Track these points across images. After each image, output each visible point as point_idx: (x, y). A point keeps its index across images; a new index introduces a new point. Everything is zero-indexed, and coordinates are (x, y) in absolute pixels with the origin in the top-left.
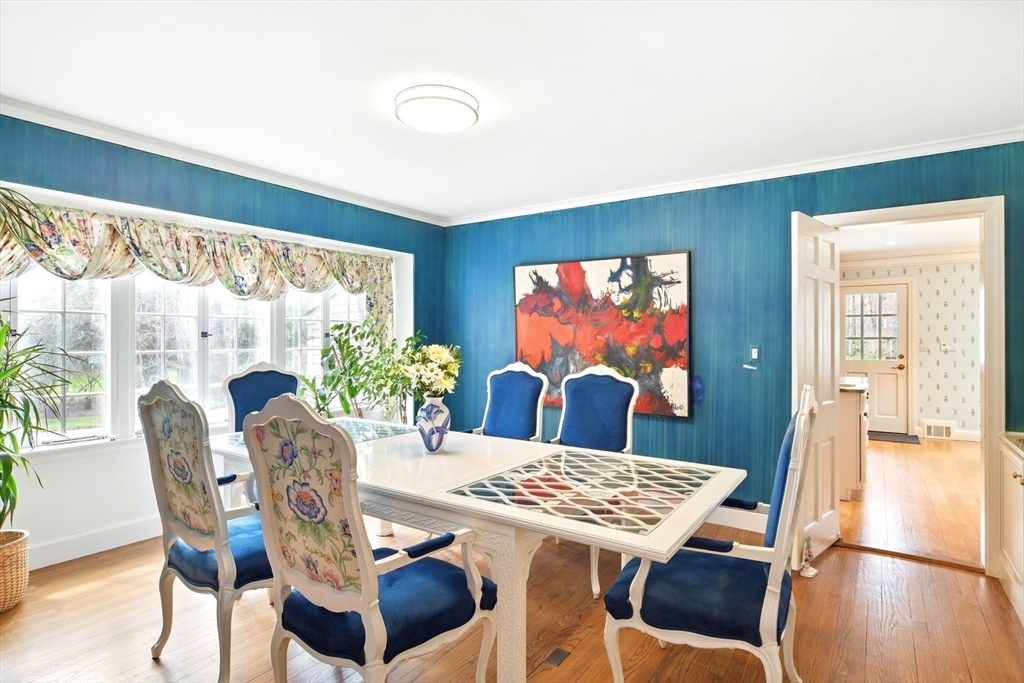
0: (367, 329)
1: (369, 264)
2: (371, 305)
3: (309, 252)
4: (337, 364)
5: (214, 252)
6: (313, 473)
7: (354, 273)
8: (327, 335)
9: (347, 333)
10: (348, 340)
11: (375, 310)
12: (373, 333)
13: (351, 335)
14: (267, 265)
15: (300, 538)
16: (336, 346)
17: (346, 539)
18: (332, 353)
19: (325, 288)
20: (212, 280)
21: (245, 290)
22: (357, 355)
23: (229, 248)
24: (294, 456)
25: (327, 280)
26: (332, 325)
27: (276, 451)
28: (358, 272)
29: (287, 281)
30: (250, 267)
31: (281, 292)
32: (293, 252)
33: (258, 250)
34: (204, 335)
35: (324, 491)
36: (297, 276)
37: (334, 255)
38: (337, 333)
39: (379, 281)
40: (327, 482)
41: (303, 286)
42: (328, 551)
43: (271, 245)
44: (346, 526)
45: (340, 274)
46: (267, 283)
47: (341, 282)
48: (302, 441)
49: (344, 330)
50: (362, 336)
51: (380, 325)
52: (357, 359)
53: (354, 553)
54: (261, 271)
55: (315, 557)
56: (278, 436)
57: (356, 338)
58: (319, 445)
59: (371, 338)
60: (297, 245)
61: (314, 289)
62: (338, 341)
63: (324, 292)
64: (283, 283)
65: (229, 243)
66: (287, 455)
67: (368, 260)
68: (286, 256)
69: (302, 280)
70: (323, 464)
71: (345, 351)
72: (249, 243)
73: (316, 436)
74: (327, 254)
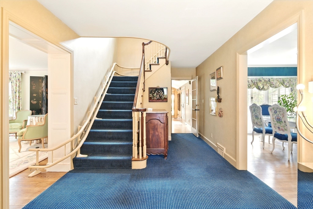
0: (291, 96)
1: (291, 80)
2: (292, 90)
3: (275, 79)
4: (282, 104)
5: (254, 82)
6: (280, 114)
7: (287, 83)
8: (279, 98)
9: (285, 97)
10: (285, 99)
11: (293, 92)
12: (292, 97)
13: (286, 98)
14: (265, 83)
15: (277, 124)
16: (282, 100)
17: (285, 123)
18: (281, 102)
19: (279, 87)
20: (254, 87)
21: (260, 89)
22: (288, 102)
23: (257, 81)
24: (276, 112)
25: (279, 85)
26: (281, 95)
27: (274, 112)
28: (288, 82)
29: (269, 86)
30: (261, 84)
31: (268, 89)
32: (271, 80)
33: (263, 80)
34: (252, 98)
35: (281, 117)
36: (272, 85)
37: (281, 79)
38: (282, 97)
39: (294, 84)
40: (282, 115)
41: (273, 87)
42: (282, 126)
43: (266, 79)
44: (285, 121)
45: (283, 83)
46: (265, 87)
47: (283, 85)
48: (278, 110)
49: (284, 96)
50: (289, 98)
51: (295, 95)
52: (288, 103)
53: (286, 125)
54: (264, 85)
55: (280, 127)
56: (274, 110)
57: (288, 98)
58: (281, 110)
59: (292, 98)
60: (272, 78)
61: (276, 87)
62: (282, 99)
63: (279, 88)
64: (268, 87)
65: (257, 80)
66: (275, 112)
67: (291, 79)
68: (269, 81)
69: (273, 86)
70: (281, 113)
71: (284, 101)
72: (261, 79)
73: (280, 109)
74: (279, 79)
